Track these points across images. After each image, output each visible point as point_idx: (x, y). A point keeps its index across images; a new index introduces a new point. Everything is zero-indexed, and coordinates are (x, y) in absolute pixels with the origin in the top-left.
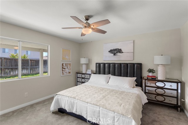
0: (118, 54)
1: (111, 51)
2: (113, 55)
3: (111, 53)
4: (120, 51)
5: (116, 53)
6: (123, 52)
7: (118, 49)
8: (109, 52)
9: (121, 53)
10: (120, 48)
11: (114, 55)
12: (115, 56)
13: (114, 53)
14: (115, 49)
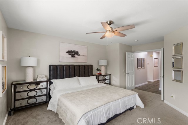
0: (75, 56)
1: (69, 52)
2: (70, 56)
3: (69, 54)
4: (77, 53)
5: (74, 55)
6: (79, 55)
7: (76, 51)
8: (67, 52)
9: (78, 55)
10: (77, 51)
11: (72, 56)
12: (73, 58)
13: (72, 54)
14: (73, 51)
